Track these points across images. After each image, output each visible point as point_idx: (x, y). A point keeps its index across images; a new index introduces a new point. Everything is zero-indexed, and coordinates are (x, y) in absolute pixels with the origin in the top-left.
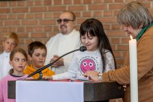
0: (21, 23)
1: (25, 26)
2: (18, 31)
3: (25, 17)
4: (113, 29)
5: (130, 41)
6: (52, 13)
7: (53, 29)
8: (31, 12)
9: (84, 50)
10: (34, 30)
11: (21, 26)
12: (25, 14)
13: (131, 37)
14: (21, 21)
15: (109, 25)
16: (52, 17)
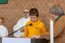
0: (5, 13)
1: (7, 15)
2: (4, 17)
3: (7, 11)
4: (44, 16)
5: (50, 22)
6: (18, 9)
7: (18, 16)
8: (10, 9)
9: (31, 25)
10: (11, 16)
11: (5, 14)
12: (7, 9)
13: (51, 20)
14: (5, 12)
15: (42, 15)
16: (18, 11)
